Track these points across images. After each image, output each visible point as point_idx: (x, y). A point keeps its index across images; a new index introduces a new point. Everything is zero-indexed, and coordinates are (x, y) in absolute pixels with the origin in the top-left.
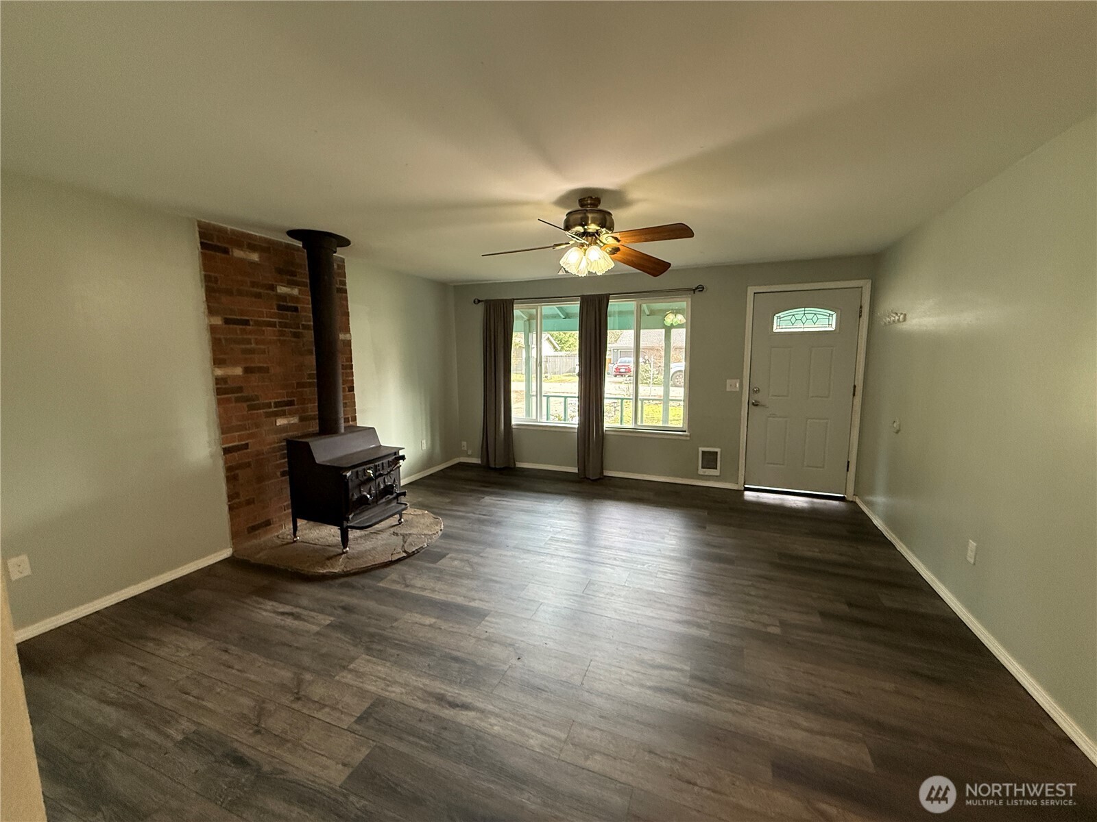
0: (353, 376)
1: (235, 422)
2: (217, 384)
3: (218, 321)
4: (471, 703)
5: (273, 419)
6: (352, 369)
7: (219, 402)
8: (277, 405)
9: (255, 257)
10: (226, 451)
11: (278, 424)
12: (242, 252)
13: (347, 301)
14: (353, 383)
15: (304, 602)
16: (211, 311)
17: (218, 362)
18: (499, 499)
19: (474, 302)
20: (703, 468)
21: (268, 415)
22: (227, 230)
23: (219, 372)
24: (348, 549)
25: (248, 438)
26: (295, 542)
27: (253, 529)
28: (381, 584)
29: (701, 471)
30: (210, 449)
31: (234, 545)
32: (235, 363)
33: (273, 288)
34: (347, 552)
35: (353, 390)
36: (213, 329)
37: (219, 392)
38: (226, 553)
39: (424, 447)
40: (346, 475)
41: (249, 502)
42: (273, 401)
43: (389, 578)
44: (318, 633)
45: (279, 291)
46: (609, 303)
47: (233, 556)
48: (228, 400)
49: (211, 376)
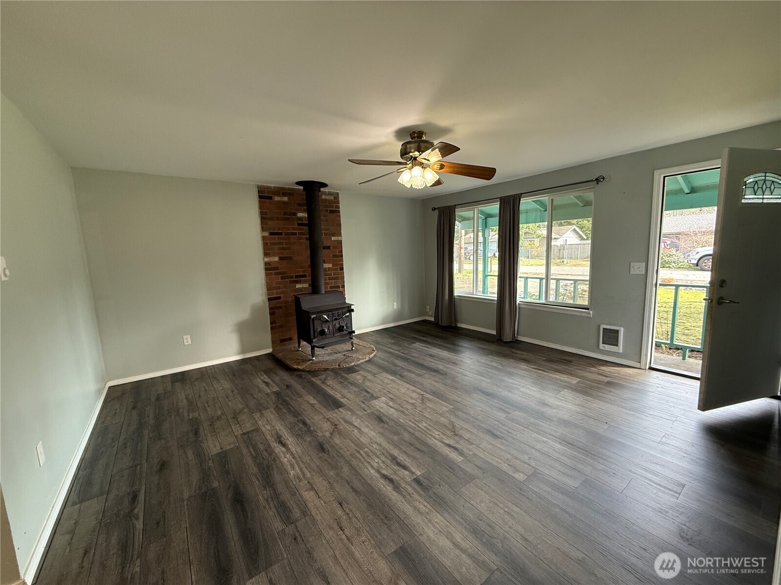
0: (343, 261)
1: (274, 285)
2: (265, 265)
3: (266, 234)
4: (288, 444)
5: (294, 284)
6: (342, 257)
7: (267, 275)
8: (297, 277)
9: (286, 199)
10: (269, 299)
11: (297, 287)
12: (279, 198)
13: (340, 217)
14: (343, 266)
15: (277, 379)
16: (263, 229)
17: (266, 254)
18: (424, 345)
19: (432, 210)
20: (603, 343)
21: (291, 282)
22: (271, 188)
23: (267, 260)
24: (314, 358)
25: (281, 294)
26: (299, 350)
27: (283, 341)
28: (313, 379)
29: (602, 346)
30: (261, 298)
31: (273, 347)
32: (274, 255)
33: (295, 214)
34: (313, 360)
35: (343, 270)
36: (264, 238)
37: (266, 269)
38: (270, 350)
39: (395, 307)
40: (311, 317)
41: (281, 327)
42: (294, 275)
43: (320, 377)
44: (267, 394)
45: (298, 216)
46: (521, 202)
47: (272, 353)
48: (271, 274)
49: (263, 262)
